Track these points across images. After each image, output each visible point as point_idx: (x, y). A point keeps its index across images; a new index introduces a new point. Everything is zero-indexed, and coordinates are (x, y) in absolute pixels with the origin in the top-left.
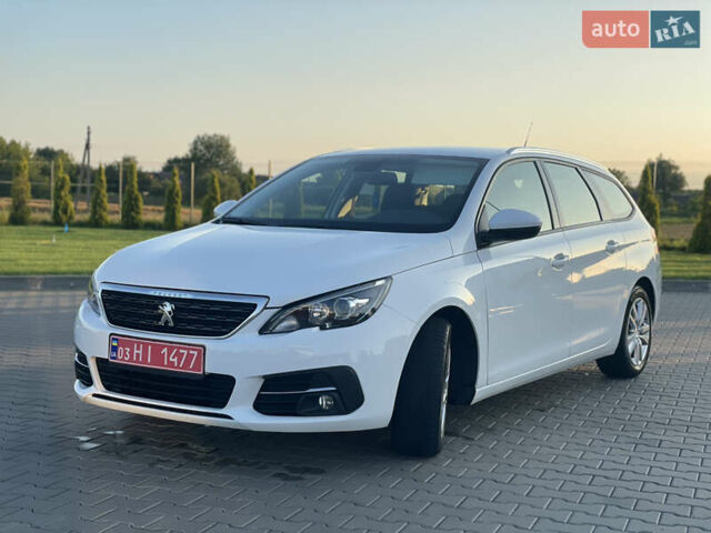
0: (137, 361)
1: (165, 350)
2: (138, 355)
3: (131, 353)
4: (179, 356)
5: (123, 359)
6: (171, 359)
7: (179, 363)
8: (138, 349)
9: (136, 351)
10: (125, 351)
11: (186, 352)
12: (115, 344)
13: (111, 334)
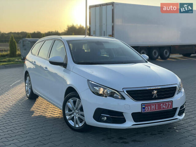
0: (153, 110)
1: (162, 104)
2: (153, 108)
3: (151, 108)
4: (166, 105)
5: (148, 110)
6: (164, 107)
7: (166, 107)
8: (153, 106)
9: (152, 107)
10: (148, 108)
11: (168, 104)
12: (144, 106)
13: (142, 104)
